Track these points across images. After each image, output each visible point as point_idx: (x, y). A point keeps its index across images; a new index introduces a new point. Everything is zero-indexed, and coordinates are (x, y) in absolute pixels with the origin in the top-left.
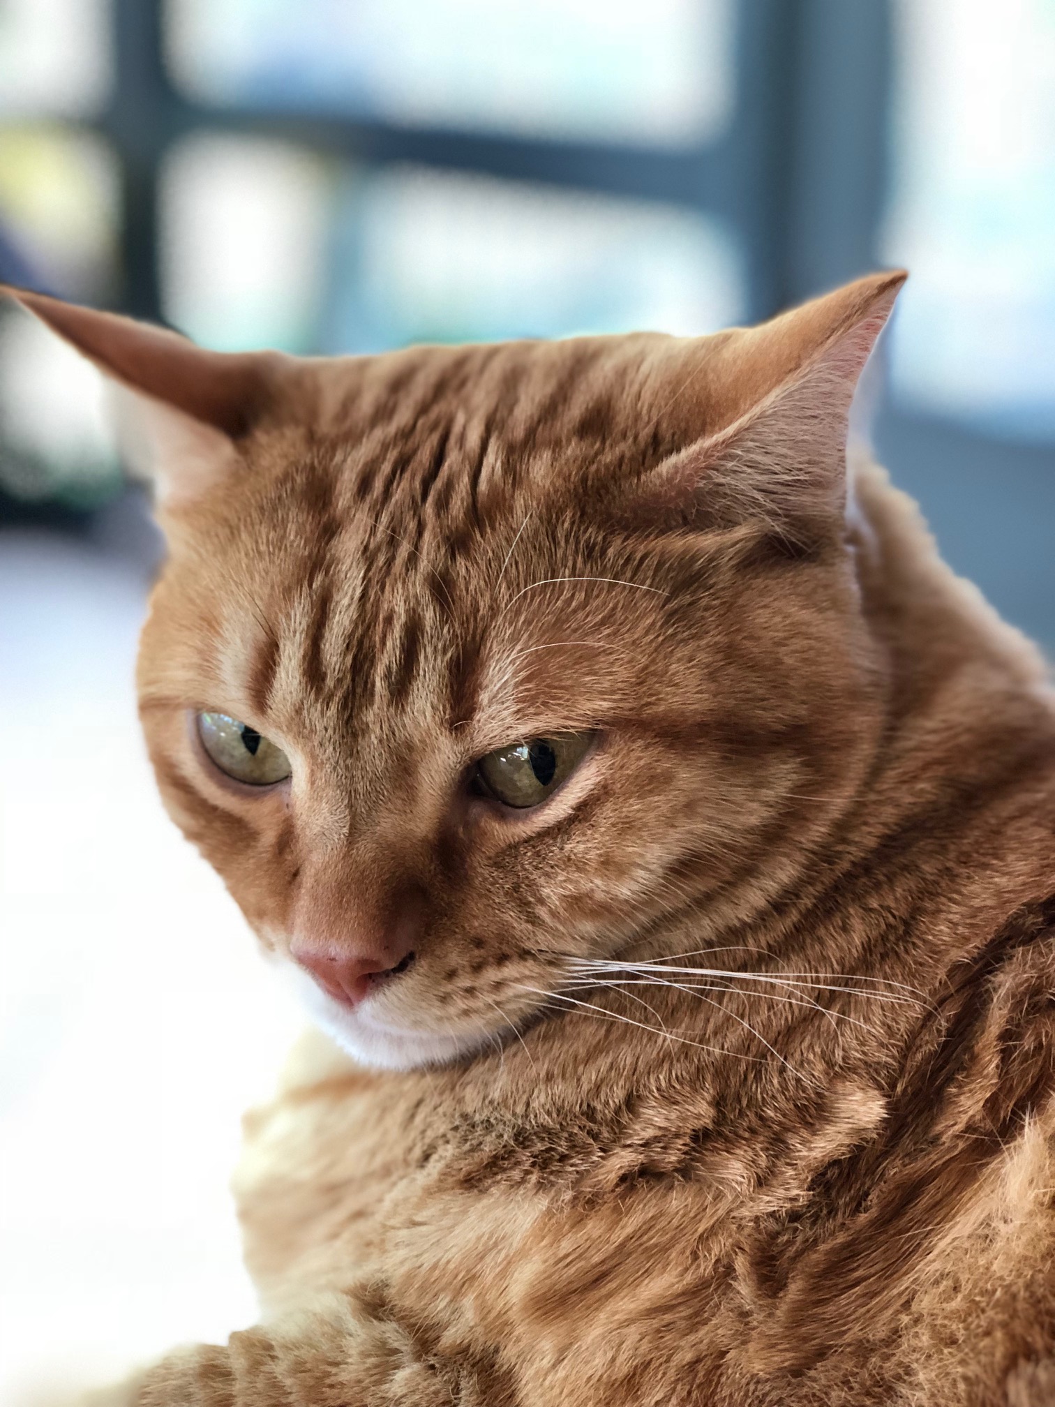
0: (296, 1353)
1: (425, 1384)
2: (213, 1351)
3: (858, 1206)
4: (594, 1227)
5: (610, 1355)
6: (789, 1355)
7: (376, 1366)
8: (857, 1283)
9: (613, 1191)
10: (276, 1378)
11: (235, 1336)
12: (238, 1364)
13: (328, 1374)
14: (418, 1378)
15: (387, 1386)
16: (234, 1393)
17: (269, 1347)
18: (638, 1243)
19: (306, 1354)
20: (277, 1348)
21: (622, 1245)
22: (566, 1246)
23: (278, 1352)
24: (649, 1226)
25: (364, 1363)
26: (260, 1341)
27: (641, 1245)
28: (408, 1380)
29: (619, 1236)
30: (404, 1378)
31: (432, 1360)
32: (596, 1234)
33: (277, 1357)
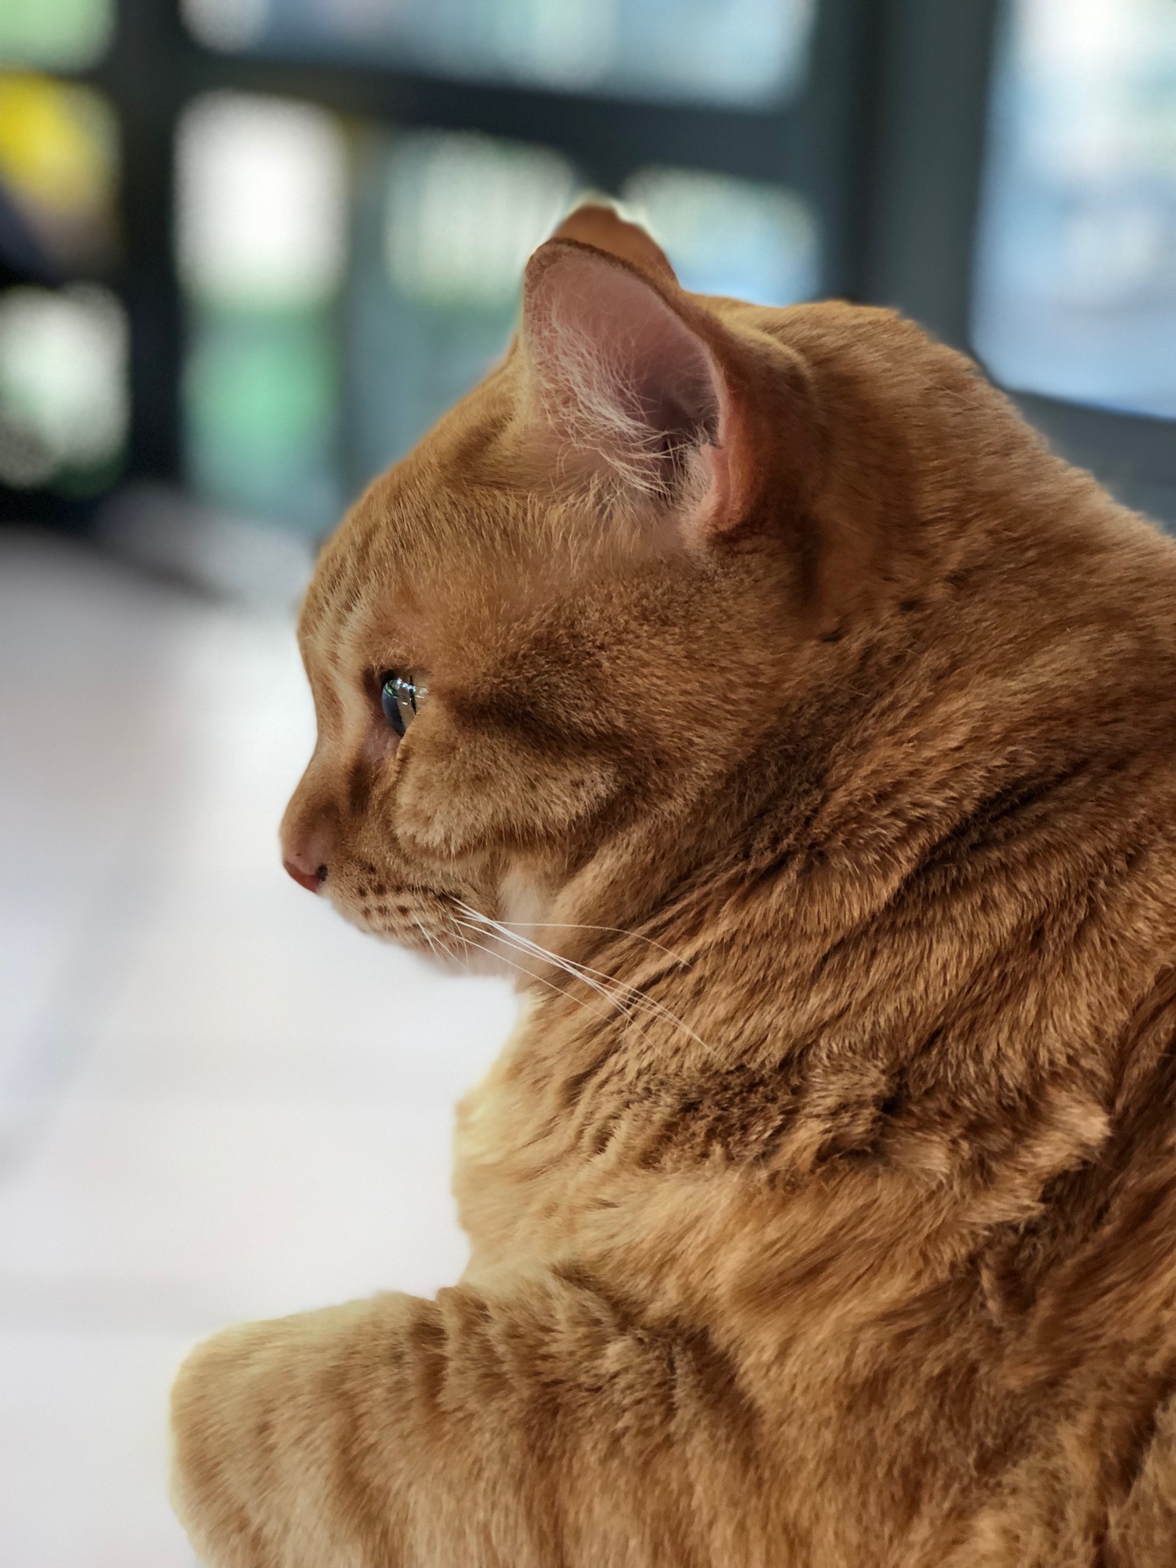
0: (509, 1314)
1: (638, 1360)
2: (422, 1308)
3: (1099, 1217)
4: (800, 1213)
5: (843, 1358)
6: (1044, 1369)
7: (586, 1337)
8: (1108, 1289)
9: (812, 1171)
10: (488, 1341)
11: (444, 1292)
12: (451, 1323)
13: (542, 1343)
14: (631, 1354)
15: (599, 1362)
16: (446, 1354)
17: (482, 1307)
18: (852, 1235)
19: (518, 1316)
20: (489, 1308)
21: (833, 1235)
22: (771, 1233)
23: (492, 1312)
24: (860, 1216)
25: (576, 1332)
26: (472, 1300)
27: (855, 1238)
28: (620, 1356)
29: (829, 1224)
30: (616, 1352)
31: (640, 1333)
32: (802, 1219)
33: (490, 1317)
